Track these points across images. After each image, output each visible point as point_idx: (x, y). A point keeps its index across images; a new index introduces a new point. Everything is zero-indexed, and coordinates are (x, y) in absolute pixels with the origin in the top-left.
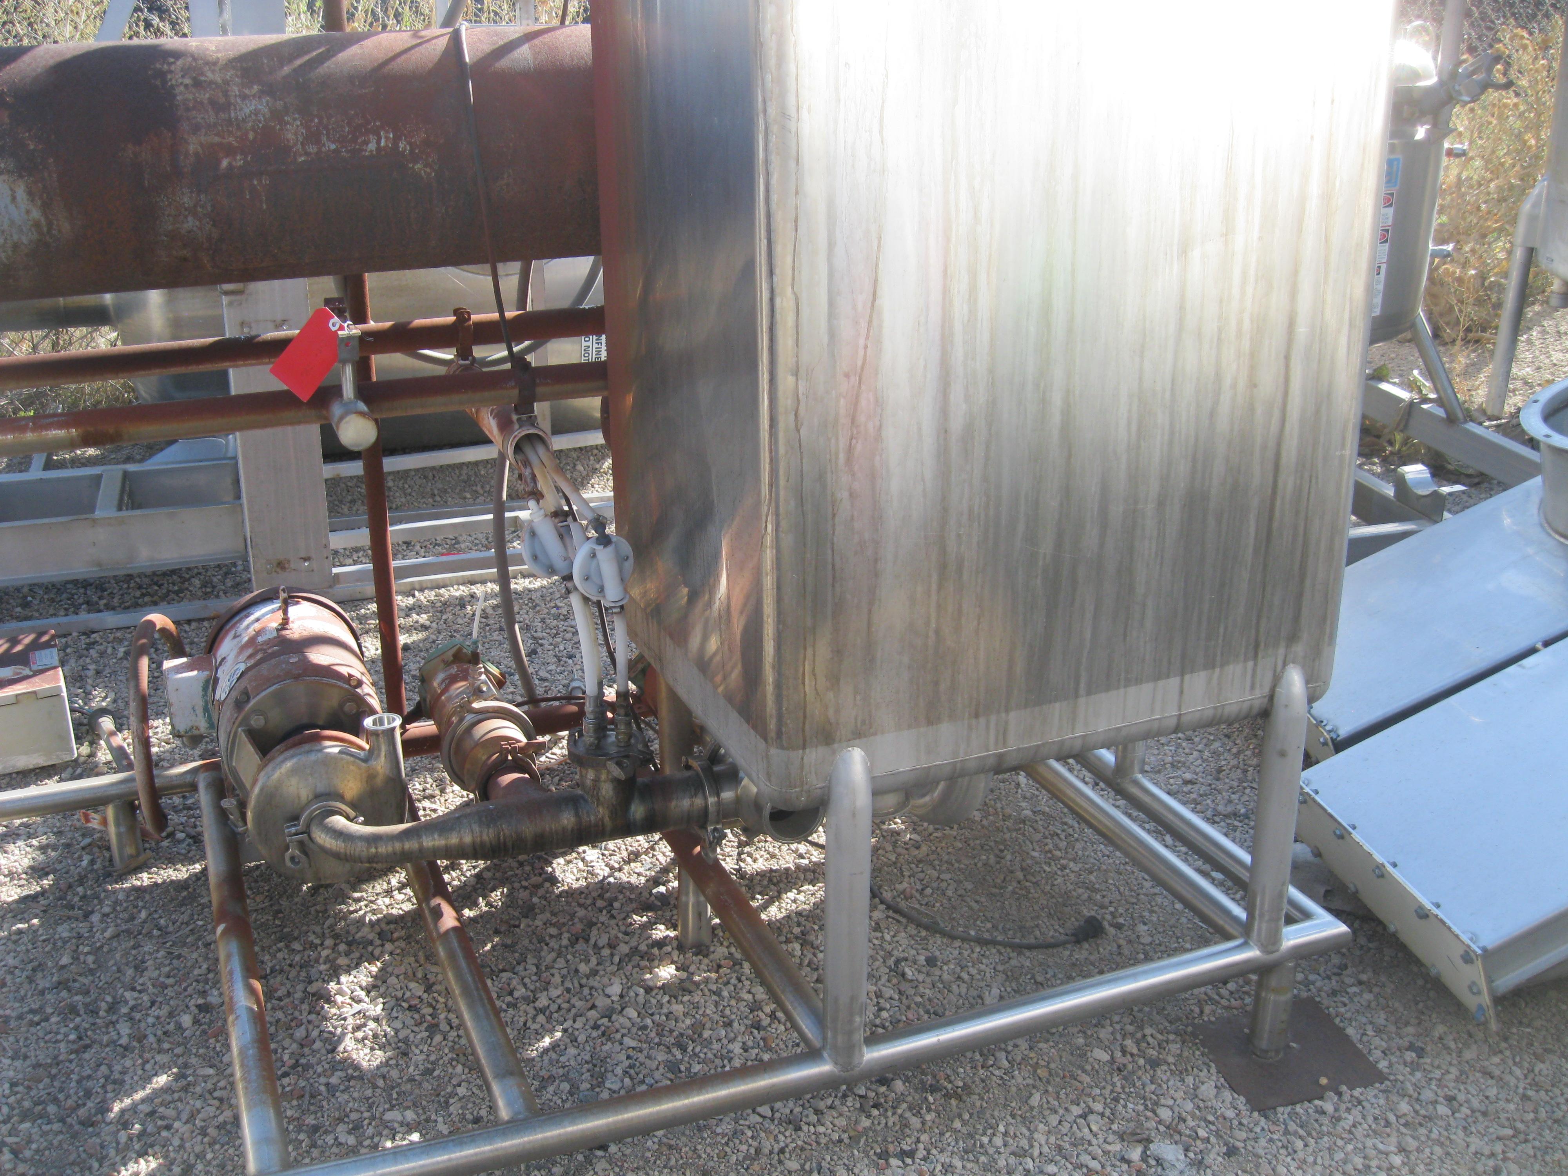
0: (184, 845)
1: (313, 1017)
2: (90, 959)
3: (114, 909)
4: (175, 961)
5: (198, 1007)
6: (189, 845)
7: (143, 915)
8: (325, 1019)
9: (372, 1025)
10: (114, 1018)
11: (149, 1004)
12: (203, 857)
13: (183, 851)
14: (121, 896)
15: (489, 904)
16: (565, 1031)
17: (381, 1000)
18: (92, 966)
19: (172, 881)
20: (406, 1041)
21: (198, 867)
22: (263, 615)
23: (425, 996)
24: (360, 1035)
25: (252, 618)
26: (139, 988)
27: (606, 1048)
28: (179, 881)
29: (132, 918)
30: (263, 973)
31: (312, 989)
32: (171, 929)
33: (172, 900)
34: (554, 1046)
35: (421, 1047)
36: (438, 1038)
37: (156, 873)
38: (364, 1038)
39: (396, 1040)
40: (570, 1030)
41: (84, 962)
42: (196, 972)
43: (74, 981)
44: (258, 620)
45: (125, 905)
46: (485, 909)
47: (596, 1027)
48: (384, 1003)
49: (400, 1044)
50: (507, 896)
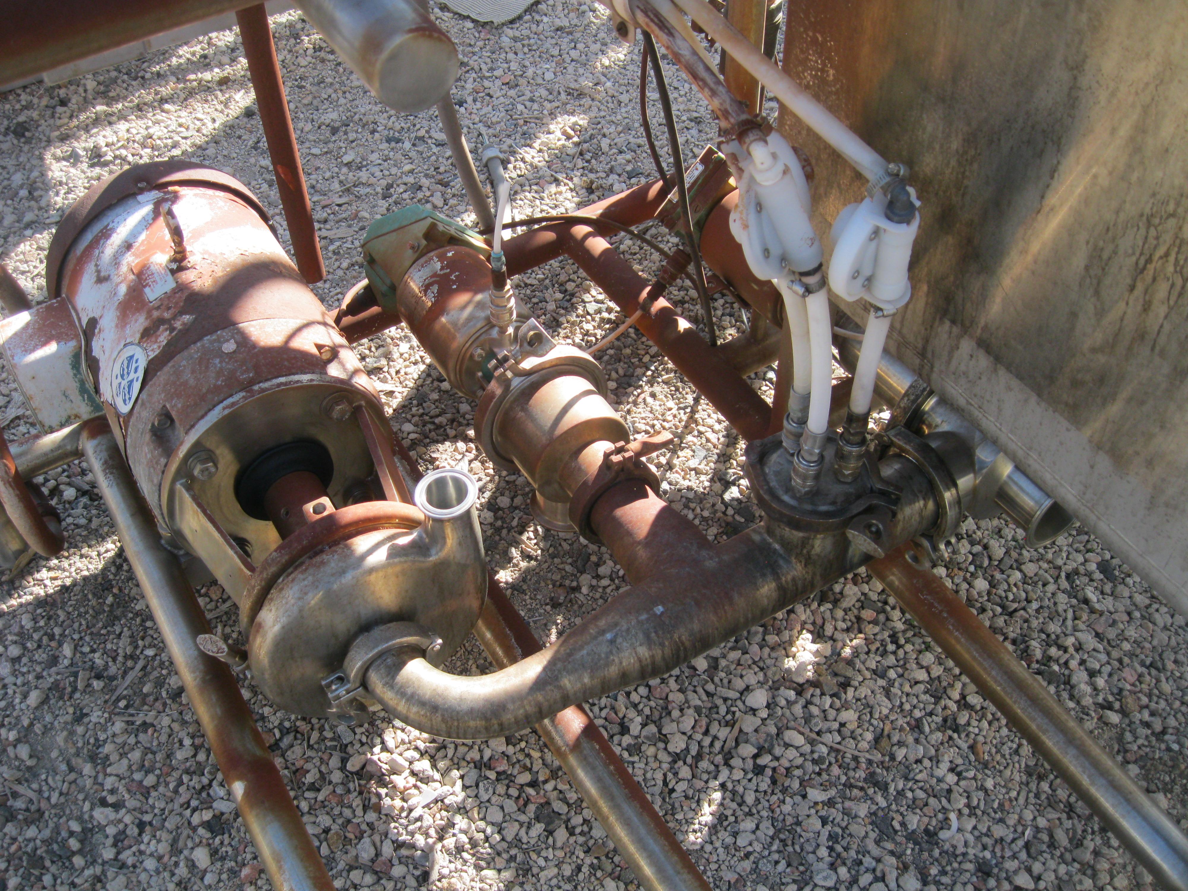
0: (79, 511)
1: (371, 816)
2: (23, 751)
3: (25, 648)
4: (142, 737)
5: (207, 825)
6: (85, 507)
7: (67, 650)
8: (390, 817)
9: (461, 822)
10: (98, 870)
11: (136, 831)
12: (112, 527)
13: (83, 521)
14: (26, 622)
15: (527, 557)
16: (723, 786)
17: (456, 774)
18: (30, 763)
19: (85, 579)
20: (517, 842)
21: (110, 547)
22: (134, 234)
23: (511, 750)
24: (450, 842)
25: (117, 239)
26: (111, 799)
27: (787, 808)
28: (95, 577)
29: (54, 661)
30: (272, 741)
31: (353, 765)
32: (113, 670)
33: (97, 613)
34: (720, 818)
35: (544, 853)
36: (561, 834)
37: (59, 568)
38: (460, 849)
39: (505, 845)
40: (730, 785)
41: (17, 758)
42: (180, 755)
43: (15, 795)
44: (128, 246)
45: (36, 636)
46: (523, 564)
47: (759, 770)
48: (462, 777)
49: (513, 852)
50: (545, 538)
